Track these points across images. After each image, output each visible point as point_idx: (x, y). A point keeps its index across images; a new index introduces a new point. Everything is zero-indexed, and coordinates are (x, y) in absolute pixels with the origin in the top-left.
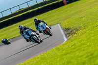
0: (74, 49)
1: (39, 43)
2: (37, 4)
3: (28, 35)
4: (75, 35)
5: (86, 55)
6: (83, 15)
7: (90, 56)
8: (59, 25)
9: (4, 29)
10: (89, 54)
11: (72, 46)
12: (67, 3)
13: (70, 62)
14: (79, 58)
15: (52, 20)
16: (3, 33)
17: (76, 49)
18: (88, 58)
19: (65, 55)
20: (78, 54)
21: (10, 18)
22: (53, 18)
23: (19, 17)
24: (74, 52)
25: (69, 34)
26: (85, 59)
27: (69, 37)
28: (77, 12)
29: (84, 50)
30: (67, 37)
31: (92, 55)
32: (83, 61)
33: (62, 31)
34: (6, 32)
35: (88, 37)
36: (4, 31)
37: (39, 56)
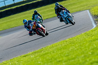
8: (88, 11)
15: (82, 6)
19: (94, 40)
22: (82, 4)
33: (91, 17)
37: (67, 40)
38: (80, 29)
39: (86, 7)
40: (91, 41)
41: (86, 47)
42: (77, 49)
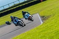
0: (47, 28)
1: (23, 26)
2: (25, 2)
3: (16, 21)
4: (48, 20)
5: (54, 32)
6: (53, 8)
7: (57, 33)
8: (38, 14)
9: (5, 16)
10: (56, 32)
11: (46, 27)
12: (43, 1)
13: (44, 36)
14: (50, 34)
15: (34, 11)
16: (4, 19)
17: (48, 28)
18: (55, 34)
19: (41, 32)
20: (49, 31)
21: (8, 10)
22: (34, 10)
23: (14, 9)
24: (47, 30)
25: (44, 19)
26: (54, 35)
27: (44, 21)
28: (49, 6)
29: (53, 29)
30: (43, 21)
31: (58, 32)
32: (52, 36)
33: (40, 18)
34: (6, 18)
35: (55, 21)
36: (5, 17)
37: (26, 33)
38: (33, 25)
39: (36, 11)
40: (40, 32)
41: (37, 36)
42: (32, 38)
